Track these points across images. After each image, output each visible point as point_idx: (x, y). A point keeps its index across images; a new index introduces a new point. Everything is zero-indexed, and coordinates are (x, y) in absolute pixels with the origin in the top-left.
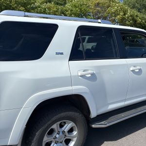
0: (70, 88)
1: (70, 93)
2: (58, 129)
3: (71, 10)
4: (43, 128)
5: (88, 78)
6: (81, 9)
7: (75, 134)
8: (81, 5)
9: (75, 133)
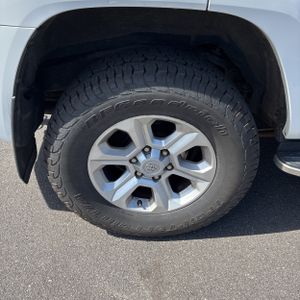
2: (143, 139)
4: (82, 118)
7: (203, 171)
9: (204, 168)
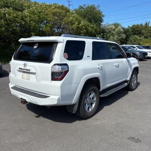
0: (90, 75)
1: (90, 78)
3: (30, 17)
5: (100, 69)
6: (39, 16)
8: (40, 13)
